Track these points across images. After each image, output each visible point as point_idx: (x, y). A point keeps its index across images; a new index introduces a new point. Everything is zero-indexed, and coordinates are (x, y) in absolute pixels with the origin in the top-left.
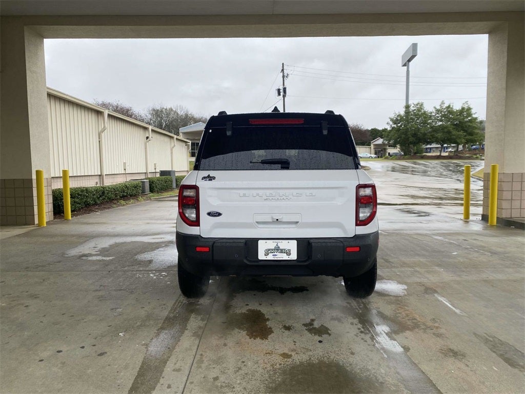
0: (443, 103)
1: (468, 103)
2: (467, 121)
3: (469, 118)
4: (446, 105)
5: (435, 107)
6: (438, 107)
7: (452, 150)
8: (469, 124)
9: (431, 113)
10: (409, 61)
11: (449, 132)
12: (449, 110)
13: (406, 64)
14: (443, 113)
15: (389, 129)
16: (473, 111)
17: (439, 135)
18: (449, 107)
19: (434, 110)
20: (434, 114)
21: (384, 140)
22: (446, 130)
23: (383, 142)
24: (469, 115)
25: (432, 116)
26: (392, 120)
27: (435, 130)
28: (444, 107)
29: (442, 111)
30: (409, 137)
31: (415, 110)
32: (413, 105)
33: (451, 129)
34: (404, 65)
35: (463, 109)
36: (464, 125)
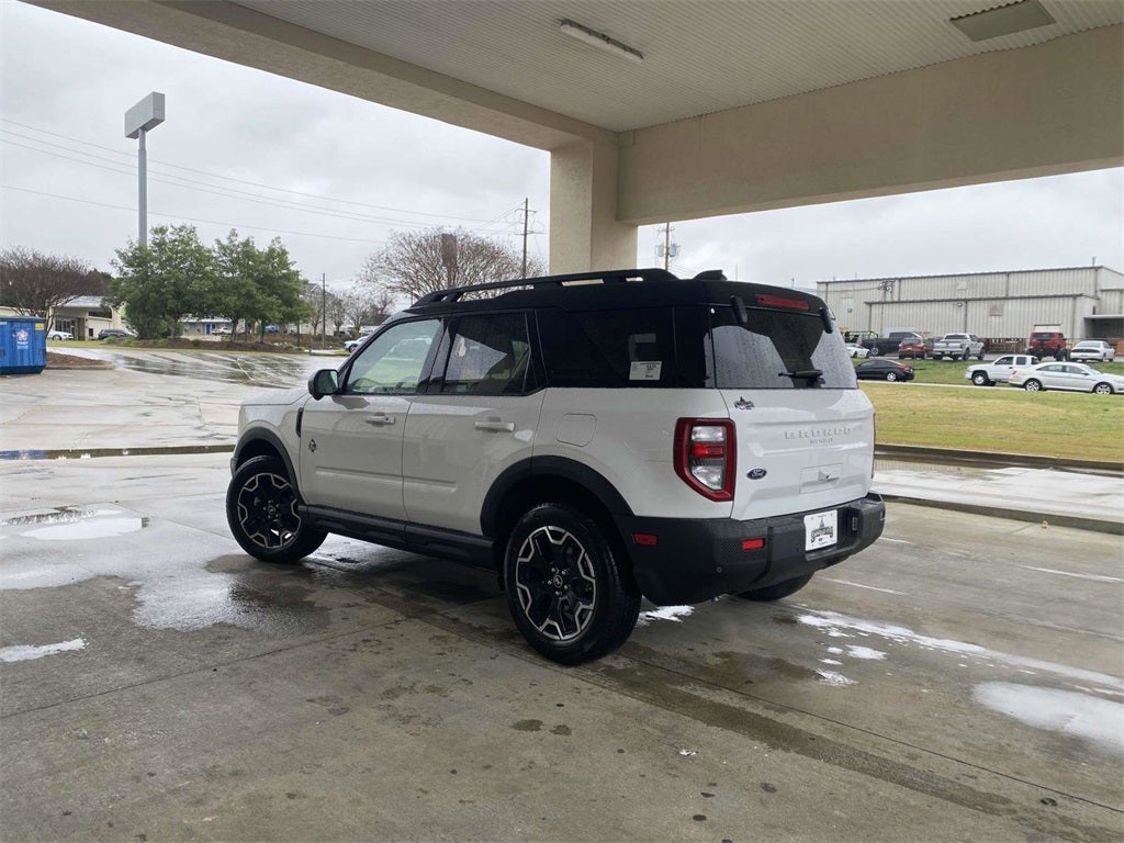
0: (234, 234)
1: (281, 240)
2: (280, 278)
3: (284, 271)
4: (241, 239)
5: (218, 242)
6: (225, 242)
7: (226, 331)
8: (286, 283)
9: (210, 252)
10: (146, 128)
11: (249, 295)
12: (247, 250)
13: (138, 133)
14: (235, 255)
15: (115, 275)
16: (290, 258)
17: (231, 300)
18: (246, 244)
19: (216, 247)
20: (214, 255)
21: (104, 300)
22: (243, 291)
23: (102, 306)
24: (284, 265)
25: (213, 257)
26: (122, 255)
27: (221, 287)
28: (236, 243)
29: (232, 251)
30: (167, 299)
31: (175, 241)
32: (171, 230)
33: (253, 289)
34: (133, 135)
35: (272, 251)
36: (276, 285)
